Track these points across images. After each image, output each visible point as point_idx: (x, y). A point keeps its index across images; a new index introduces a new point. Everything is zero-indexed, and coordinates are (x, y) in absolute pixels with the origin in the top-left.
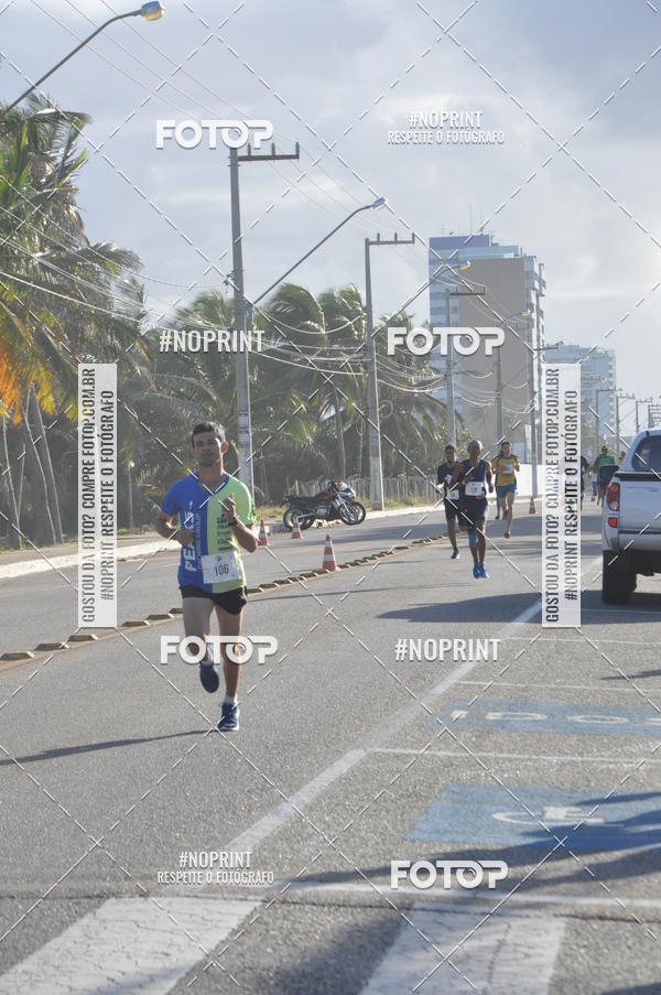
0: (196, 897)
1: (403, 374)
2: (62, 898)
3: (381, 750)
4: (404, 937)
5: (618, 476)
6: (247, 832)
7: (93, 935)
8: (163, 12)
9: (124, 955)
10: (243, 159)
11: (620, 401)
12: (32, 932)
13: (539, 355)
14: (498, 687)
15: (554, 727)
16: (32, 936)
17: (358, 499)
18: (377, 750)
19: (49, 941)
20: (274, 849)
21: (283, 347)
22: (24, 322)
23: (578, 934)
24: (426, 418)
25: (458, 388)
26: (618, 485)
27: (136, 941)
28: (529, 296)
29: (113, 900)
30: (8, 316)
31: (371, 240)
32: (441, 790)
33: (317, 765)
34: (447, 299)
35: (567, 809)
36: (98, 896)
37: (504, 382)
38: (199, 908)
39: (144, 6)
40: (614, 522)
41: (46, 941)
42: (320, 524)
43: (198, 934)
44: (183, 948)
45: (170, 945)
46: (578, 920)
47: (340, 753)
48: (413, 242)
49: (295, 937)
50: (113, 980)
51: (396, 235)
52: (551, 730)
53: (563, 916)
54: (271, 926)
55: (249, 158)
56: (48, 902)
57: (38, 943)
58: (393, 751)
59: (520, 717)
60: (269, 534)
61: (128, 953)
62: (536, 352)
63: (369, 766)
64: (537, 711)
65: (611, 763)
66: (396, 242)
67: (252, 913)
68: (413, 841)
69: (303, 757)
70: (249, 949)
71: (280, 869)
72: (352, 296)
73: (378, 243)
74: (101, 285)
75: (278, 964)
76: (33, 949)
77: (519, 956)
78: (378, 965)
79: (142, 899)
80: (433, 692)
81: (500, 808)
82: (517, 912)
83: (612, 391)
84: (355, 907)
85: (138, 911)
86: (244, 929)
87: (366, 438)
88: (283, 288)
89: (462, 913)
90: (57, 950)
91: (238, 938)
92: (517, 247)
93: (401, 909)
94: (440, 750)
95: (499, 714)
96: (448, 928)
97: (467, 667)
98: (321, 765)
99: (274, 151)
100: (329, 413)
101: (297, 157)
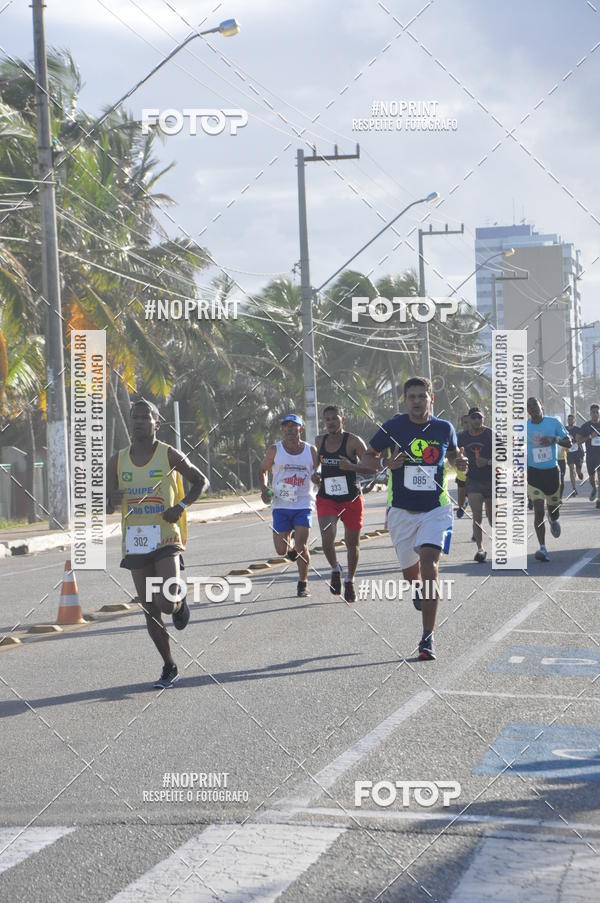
0: (287, 824)
1: (453, 352)
2: (167, 824)
3: (447, 692)
4: (479, 861)
6: (330, 765)
7: (198, 859)
8: (239, 29)
9: (226, 876)
10: (309, 159)
12: (142, 854)
13: (576, 334)
14: (550, 635)
16: (143, 858)
18: (444, 692)
19: (159, 862)
21: (344, 328)
22: (114, 310)
24: (474, 391)
27: (236, 862)
28: (566, 279)
29: (213, 826)
30: (99, 305)
31: (424, 231)
32: (503, 729)
33: (390, 706)
34: (493, 284)
36: (199, 823)
37: (545, 358)
38: (291, 833)
39: (222, 24)
41: (155, 863)
42: (379, 488)
43: (291, 857)
44: (278, 870)
45: (267, 867)
47: (410, 695)
48: (462, 232)
49: (378, 861)
50: (217, 898)
51: (447, 226)
54: (357, 851)
55: (315, 158)
57: (149, 865)
58: (458, 693)
59: (571, 662)
61: (229, 874)
62: (573, 332)
63: (437, 706)
64: (587, 657)
66: (447, 232)
67: (338, 839)
68: (481, 775)
69: (377, 699)
70: (338, 871)
72: (410, 281)
73: (431, 233)
74: (184, 275)
75: (366, 885)
76: (145, 869)
77: (585, 880)
78: (456, 887)
79: (239, 826)
80: (491, 639)
81: (559, 745)
85: (236, 836)
86: (330, 854)
88: (344, 275)
89: (530, 840)
90: (166, 871)
91: (327, 861)
92: (555, 235)
93: (474, 836)
94: (500, 692)
95: (553, 660)
96: (518, 854)
97: (522, 616)
98: (393, 706)
99: (336, 152)
100: (385, 388)
101: (357, 156)
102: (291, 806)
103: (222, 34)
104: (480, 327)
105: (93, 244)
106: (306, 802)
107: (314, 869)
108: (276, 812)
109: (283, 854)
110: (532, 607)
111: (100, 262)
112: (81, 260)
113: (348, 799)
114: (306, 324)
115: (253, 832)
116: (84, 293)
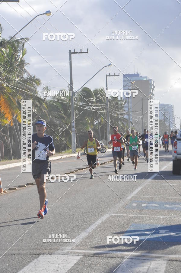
0: (65, 254)
1: (116, 112)
2: (28, 255)
3: (113, 214)
5: (177, 139)
6: (78, 237)
7: (37, 265)
8: (51, 13)
9: (46, 271)
11: (176, 119)
12: (20, 264)
14: (145, 197)
15: (161, 208)
16: (20, 265)
17: (104, 146)
18: (112, 214)
19: (25, 266)
20: (85, 241)
21: (83, 104)
22: (14, 98)
23: (170, 265)
24: (123, 124)
25: (131, 115)
26: (177, 142)
27: (49, 266)
28: (150, 90)
29: (42, 255)
30: (9, 97)
31: (107, 75)
32: (130, 226)
33: (96, 219)
35: (165, 231)
36: (38, 254)
37: (144, 114)
39: (46, 12)
40: (175, 152)
41: (24, 267)
43: (66, 265)
44: (61, 269)
45: (58, 268)
46: (170, 261)
47: (102, 215)
48: (119, 76)
49: (92, 266)
51: (114, 74)
52: (160, 209)
53: (165, 260)
54: (86, 263)
55: (74, 53)
56: (24, 256)
57: (22, 267)
58: (117, 215)
59: (151, 205)
60: (80, 156)
61: (47, 270)
63: (110, 219)
64: (156, 204)
65: (177, 218)
66: (114, 76)
67: (80, 259)
69: (92, 216)
70: (80, 269)
71: (87, 247)
72: (102, 90)
73: (109, 76)
74: (34, 88)
76: (21, 269)
77: (154, 271)
79: (50, 255)
80: (127, 198)
82: (153, 259)
83: (173, 116)
84: (108, 257)
85: (49, 258)
86: (78, 264)
87: (106, 129)
88: (83, 88)
89: (138, 259)
90: (27, 269)
91: (77, 266)
92: (147, 77)
93: (121, 258)
94: (130, 214)
95: (145, 205)
96: (134, 263)
97: (136, 192)
98: (97, 219)
99: (81, 51)
100: (96, 122)
101: (87, 52)
102: (66, 249)
103: (46, 15)
104: (124, 104)
105: (7, 78)
106: (70, 248)
107: (72, 268)
108: (61, 251)
109: (63, 264)
110: (139, 189)
111: (9, 84)
112: (3, 83)
113: (83, 247)
114: (72, 103)
115: (54, 257)
116: (4, 93)
